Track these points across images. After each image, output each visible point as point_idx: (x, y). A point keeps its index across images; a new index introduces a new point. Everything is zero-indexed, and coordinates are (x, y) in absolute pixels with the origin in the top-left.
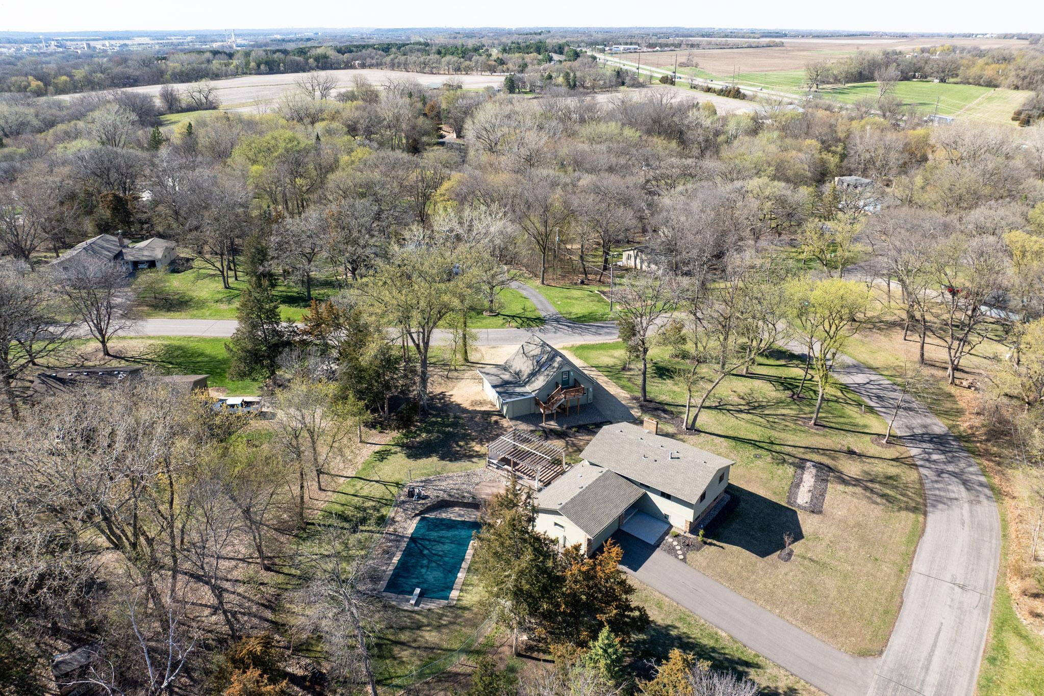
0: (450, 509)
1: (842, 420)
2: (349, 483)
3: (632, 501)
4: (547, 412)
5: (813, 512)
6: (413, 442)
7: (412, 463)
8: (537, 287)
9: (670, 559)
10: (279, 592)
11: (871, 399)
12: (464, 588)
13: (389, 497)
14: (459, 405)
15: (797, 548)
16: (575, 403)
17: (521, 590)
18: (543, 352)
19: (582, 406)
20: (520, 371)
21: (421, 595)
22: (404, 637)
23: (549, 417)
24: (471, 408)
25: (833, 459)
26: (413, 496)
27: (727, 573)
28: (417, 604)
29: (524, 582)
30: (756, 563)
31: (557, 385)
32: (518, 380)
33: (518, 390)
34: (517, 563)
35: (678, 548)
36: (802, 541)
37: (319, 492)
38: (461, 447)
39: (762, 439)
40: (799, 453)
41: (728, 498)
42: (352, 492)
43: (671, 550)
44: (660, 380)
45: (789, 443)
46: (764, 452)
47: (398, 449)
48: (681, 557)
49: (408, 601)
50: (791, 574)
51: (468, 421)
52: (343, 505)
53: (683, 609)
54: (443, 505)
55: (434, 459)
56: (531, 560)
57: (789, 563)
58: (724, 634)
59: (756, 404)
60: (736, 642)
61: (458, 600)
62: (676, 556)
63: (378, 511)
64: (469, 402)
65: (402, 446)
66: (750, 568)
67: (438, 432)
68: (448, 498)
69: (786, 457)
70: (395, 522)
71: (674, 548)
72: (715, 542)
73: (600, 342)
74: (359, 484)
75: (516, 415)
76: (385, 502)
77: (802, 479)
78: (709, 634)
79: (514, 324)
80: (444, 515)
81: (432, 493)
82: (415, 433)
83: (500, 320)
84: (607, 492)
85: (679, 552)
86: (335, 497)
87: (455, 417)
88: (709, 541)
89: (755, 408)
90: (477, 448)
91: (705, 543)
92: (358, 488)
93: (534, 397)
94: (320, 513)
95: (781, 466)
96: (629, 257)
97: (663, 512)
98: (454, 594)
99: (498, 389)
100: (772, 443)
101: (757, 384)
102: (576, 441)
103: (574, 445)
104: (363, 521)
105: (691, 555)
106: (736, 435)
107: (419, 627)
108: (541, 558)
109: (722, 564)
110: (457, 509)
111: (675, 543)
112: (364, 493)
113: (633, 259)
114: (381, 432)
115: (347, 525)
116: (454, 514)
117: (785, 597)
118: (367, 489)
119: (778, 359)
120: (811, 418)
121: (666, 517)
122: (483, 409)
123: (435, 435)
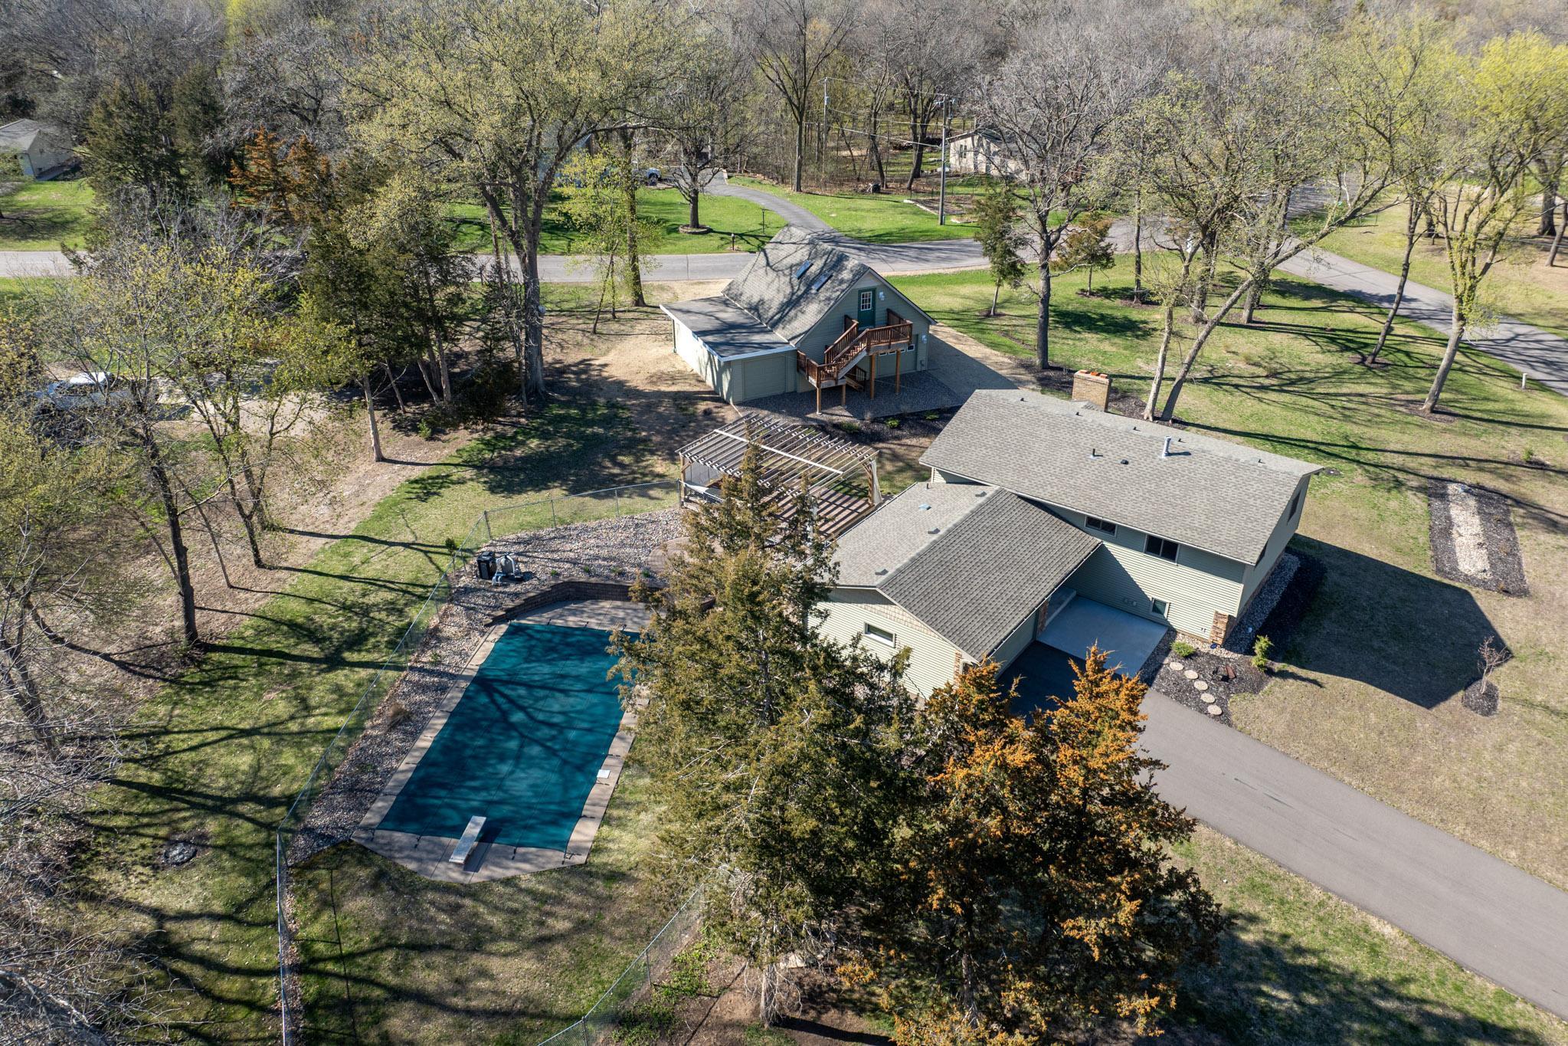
0: (588, 606)
1: (1490, 406)
2: (334, 551)
3: (1071, 564)
4: (825, 384)
5: (1506, 592)
6: (506, 461)
7: (499, 501)
8: (788, 195)
9: (1185, 715)
10: (83, 835)
11: (1533, 367)
12: (615, 813)
13: (435, 579)
14: (620, 384)
15: (1501, 678)
16: (890, 371)
17: (786, 837)
18: (813, 256)
19: (904, 377)
20: (762, 302)
21: (488, 835)
22: (428, 975)
23: (832, 396)
24: (649, 388)
25: (1508, 478)
26: (490, 575)
27: (1346, 750)
28: (472, 863)
29: (793, 807)
30: (1412, 721)
31: (847, 321)
32: (759, 318)
33: (757, 338)
34: (768, 736)
35: (1201, 685)
36: (1512, 663)
37: (257, 572)
38: (622, 466)
39: (1328, 439)
40: (1427, 466)
41: (1294, 563)
42: (340, 570)
43: (1184, 693)
44: (1067, 333)
45: (1392, 447)
46: (1344, 465)
47: (469, 473)
48: (1215, 710)
49: (445, 857)
50: (1511, 747)
51: (641, 413)
52: (311, 601)
53: (1256, 858)
54: (568, 593)
55: (557, 492)
56: (823, 728)
57: (1495, 718)
58: (1388, 930)
59: (1293, 376)
60: (1430, 954)
61: (596, 850)
62: (1202, 708)
63: (401, 612)
64: (643, 376)
65: (479, 466)
66: (1402, 735)
67: (568, 436)
68: (583, 578)
69: (1401, 476)
70: (439, 640)
71: (1190, 687)
72: (1292, 669)
73: (927, 272)
74: (359, 552)
75: (752, 396)
76: (415, 593)
77: (1449, 518)
78: (1346, 932)
79: (744, 246)
80: (572, 621)
81: (542, 569)
82: (513, 438)
83: (714, 241)
84: (1003, 544)
85: (1207, 698)
86: (292, 582)
87: (611, 405)
88: (1278, 666)
89: (1292, 383)
90: (660, 466)
91: (1270, 672)
92: (356, 560)
93: (795, 353)
94: (247, 621)
95: (1394, 492)
96: (962, 154)
97: (1151, 595)
98: (584, 833)
99: (710, 338)
100: (1355, 447)
101: (1277, 339)
102: (900, 450)
103: (895, 457)
104: (357, 640)
105: (1239, 704)
106: (1265, 431)
107: (478, 940)
108: (858, 721)
109: (1327, 725)
110: (607, 604)
111: (1191, 674)
112: (369, 572)
113: (970, 155)
114: (430, 439)
115: (311, 650)
116: (599, 616)
117: (1520, 812)
118: (378, 563)
119: (1307, 298)
120: (1421, 402)
121: (1158, 607)
122: (674, 389)
123: (562, 442)
